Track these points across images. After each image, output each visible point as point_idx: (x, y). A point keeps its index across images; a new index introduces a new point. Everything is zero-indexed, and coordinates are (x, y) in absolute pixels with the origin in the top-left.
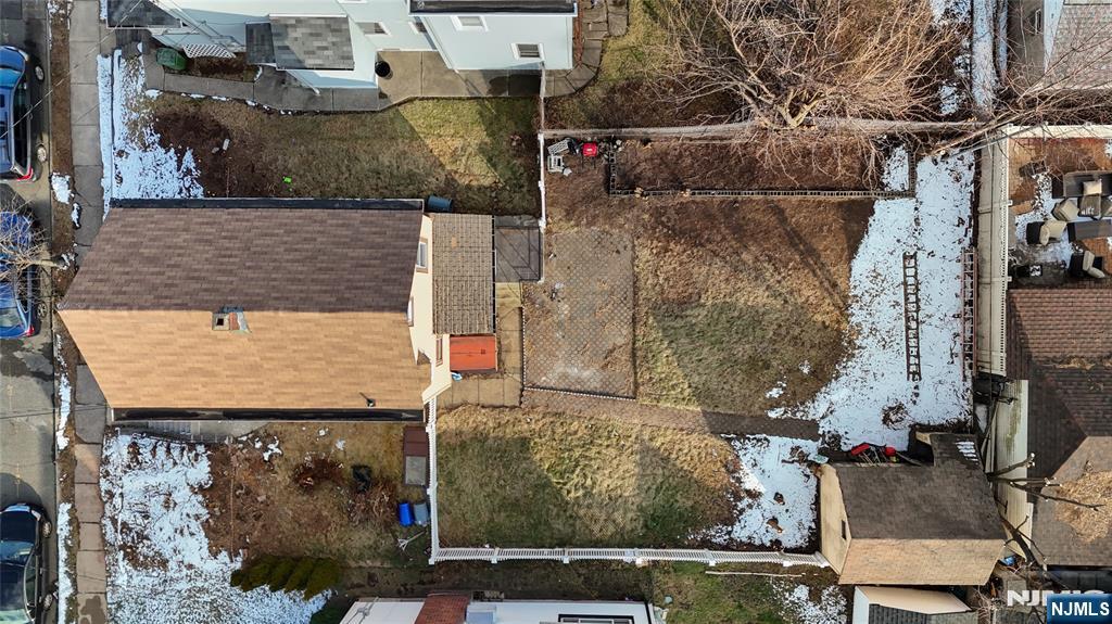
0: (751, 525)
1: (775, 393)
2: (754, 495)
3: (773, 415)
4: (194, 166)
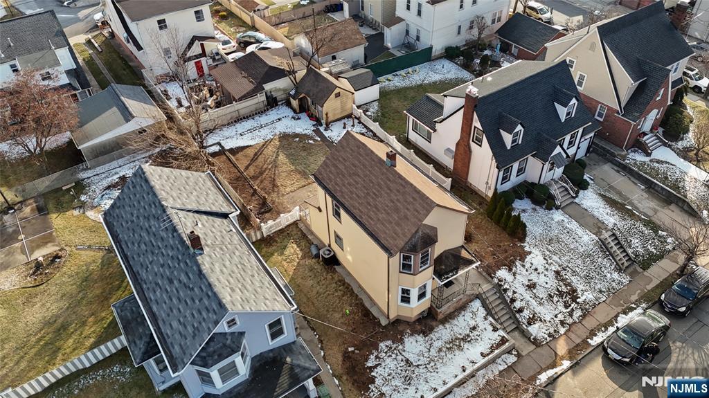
0: (360, 129)
1: (312, 142)
3: (319, 139)
4: (372, 357)
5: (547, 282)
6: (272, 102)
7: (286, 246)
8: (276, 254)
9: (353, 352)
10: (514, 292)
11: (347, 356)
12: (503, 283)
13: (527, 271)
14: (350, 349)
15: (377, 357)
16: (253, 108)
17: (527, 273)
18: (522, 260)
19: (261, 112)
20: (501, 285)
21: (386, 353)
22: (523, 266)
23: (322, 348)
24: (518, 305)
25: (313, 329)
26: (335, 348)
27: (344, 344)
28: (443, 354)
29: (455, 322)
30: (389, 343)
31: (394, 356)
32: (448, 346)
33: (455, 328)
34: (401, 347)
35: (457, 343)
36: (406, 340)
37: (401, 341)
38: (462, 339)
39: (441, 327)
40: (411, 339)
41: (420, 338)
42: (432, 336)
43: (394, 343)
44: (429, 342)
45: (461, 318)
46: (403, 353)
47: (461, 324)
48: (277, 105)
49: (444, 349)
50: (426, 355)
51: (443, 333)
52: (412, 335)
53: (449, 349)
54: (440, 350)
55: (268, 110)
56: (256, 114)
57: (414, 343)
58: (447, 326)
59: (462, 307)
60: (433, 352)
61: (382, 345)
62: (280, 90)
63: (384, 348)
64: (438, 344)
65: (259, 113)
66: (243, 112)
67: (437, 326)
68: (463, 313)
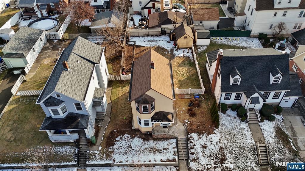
0: (189, 55)
1: (166, 53)
2: (184, 55)
3: (170, 53)
4: (119, 137)
5: (214, 149)
6: (163, 33)
7: (125, 86)
8: (120, 87)
9: (115, 132)
10: (195, 145)
11: (112, 132)
12: (191, 139)
13: (207, 140)
14: (115, 131)
15: (121, 138)
16: (155, 33)
17: (206, 141)
18: (208, 134)
19: (157, 35)
20: (190, 139)
21: (125, 139)
22: (207, 137)
23: (107, 125)
24: (193, 151)
25: (110, 118)
26: (111, 128)
27: (115, 128)
28: (146, 151)
29: (160, 142)
30: (129, 136)
31: (127, 141)
32: (150, 149)
33: (158, 145)
34: (131, 140)
35: (154, 150)
36: (135, 138)
37: (133, 138)
38: (158, 150)
39: (152, 141)
40: (138, 139)
41: (141, 140)
42: (146, 142)
43: (130, 137)
44: (144, 144)
45: (163, 142)
46: (131, 142)
47: (161, 145)
48: (165, 35)
49: (148, 150)
50: (139, 148)
51: (151, 144)
52: (139, 138)
53: (150, 151)
54: (146, 149)
55: (161, 35)
56: (155, 36)
57: (138, 141)
58: (155, 142)
59: (167, 139)
60: (143, 148)
61: (126, 135)
62: (169, 29)
63: (126, 136)
64: (146, 146)
65: (157, 36)
66: (150, 33)
67: (151, 140)
68: (165, 141)
